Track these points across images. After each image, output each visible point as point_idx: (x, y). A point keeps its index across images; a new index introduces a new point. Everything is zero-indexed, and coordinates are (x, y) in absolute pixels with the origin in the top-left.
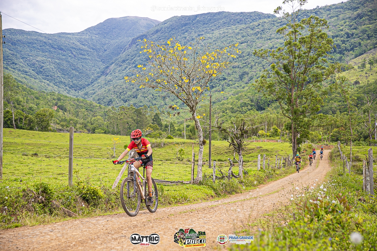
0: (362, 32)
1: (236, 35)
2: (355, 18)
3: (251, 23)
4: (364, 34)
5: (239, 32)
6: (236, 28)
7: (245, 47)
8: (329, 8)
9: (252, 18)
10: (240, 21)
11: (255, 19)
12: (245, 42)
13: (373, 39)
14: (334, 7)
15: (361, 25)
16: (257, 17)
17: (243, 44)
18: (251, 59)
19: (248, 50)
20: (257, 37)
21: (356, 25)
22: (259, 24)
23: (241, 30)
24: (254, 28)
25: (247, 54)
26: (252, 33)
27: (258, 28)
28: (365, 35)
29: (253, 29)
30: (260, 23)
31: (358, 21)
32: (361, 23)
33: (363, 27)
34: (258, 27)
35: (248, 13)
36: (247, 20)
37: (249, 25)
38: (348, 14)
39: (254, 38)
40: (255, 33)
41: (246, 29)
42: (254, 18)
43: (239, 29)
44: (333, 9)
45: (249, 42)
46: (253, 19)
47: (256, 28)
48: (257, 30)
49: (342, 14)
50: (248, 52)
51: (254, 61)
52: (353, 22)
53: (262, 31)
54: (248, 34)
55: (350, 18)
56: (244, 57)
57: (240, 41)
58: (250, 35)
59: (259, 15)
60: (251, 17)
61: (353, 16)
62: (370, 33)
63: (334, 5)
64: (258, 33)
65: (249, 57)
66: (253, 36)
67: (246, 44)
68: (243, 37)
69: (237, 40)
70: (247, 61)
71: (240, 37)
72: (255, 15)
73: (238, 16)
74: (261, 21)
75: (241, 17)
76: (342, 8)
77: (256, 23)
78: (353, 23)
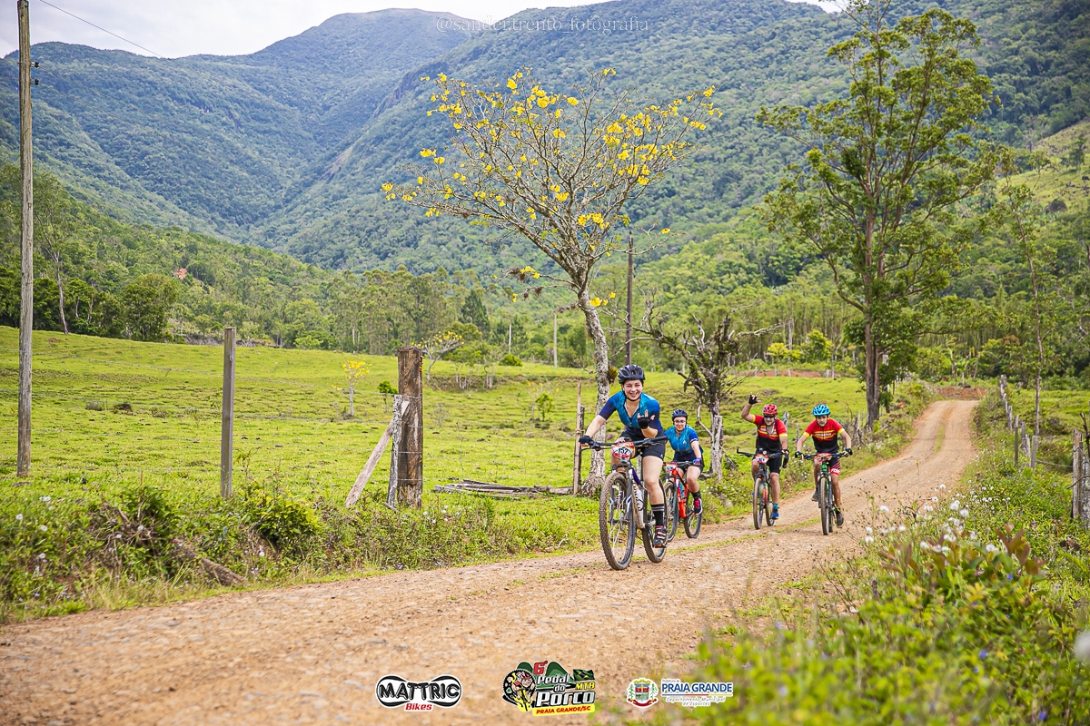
0: (1074, 56)
1: (706, 65)
2: (1056, 17)
3: (750, 30)
4: (1082, 62)
5: (714, 56)
6: (706, 45)
7: (733, 100)
9: (754, 15)
10: (719, 24)
11: (762, 19)
12: (732, 85)
15: (1072, 37)
16: (769, 13)
17: (726, 92)
18: (749, 135)
19: (740, 110)
20: (767, 71)
21: (1057, 37)
22: (774, 34)
23: (720, 50)
24: (758, 44)
25: (738, 121)
26: (753, 58)
27: (772, 46)
28: (1085, 66)
29: (755, 49)
30: (777, 31)
31: (1065, 26)
32: (1072, 31)
33: (1079, 42)
34: (771, 42)
36: (737, 21)
37: (743, 35)
39: (757, 73)
40: (762, 60)
41: (734, 47)
42: (760, 15)
43: (715, 48)
45: (743, 85)
46: (755, 18)
47: (766, 44)
48: (768, 51)
50: (740, 115)
51: (756, 141)
52: (1050, 27)
53: (783, 53)
54: (740, 63)
55: (1040, 15)
56: (729, 129)
57: (718, 82)
58: (747, 66)
59: (775, 7)
60: (750, 12)
61: (1050, 11)
64: (772, 58)
65: (742, 129)
66: (755, 68)
67: (734, 91)
68: (726, 70)
69: (708, 80)
70: (736, 140)
71: (716, 70)
72: (762, 7)
73: (714, 8)
74: (780, 25)
75: (722, 14)
77: (764, 30)
78: (1049, 32)
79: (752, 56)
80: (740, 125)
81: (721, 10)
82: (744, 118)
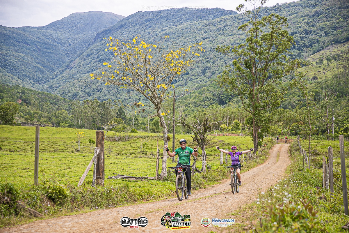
0: (319, 29)
1: (199, 31)
2: (313, 16)
3: (213, 19)
4: (322, 31)
5: (201, 28)
6: (199, 24)
7: (208, 43)
8: (288, 5)
10: (203, 17)
11: (217, 16)
12: (207, 38)
13: (330, 36)
14: (293, 4)
15: (319, 22)
16: (219, 14)
17: (206, 40)
18: (213, 54)
19: (210, 46)
20: (219, 33)
21: (314, 22)
22: (221, 21)
23: (203, 26)
24: (216, 24)
25: (210, 50)
27: (220, 24)
28: (323, 32)
29: (215, 26)
30: (222, 20)
31: (316, 19)
32: (318, 20)
33: (321, 24)
34: (220, 23)
35: (211, 9)
36: (209, 16)
37: (211, 21)
38: (307, 11)
39: (216, 34)
40: (218, 29)
41: (208, 25)
43: (202, 25)
44: (292, 7)
45: (211, 37)
46: (215, 15)
47: (218, 24)
48: (219, 26)
49: (301, 11)
51: (216, 56)
52: (311, 19)
53: (224, 27)
54: (210, 30)
55: (308, 15)
56: (206, 52)
57: (203, 37)
58: (212, 31)
59: (221, 12)
60: (213, 13)
61: (311, 14)
62: (327, 30)
63: (293, 3)
64: (220, 29)
65: (211, 52)
66: (215, 32)
68: (206, 32)
69: (199, 36)
70: (209, 56)
71: (202, 32)
72: (217, 12)
73: (201, 12)
74: (223, 18)
75: (204, 14)
76: (301, 5)
77: (218, 19)
78: (311, 21)
79: (214, 28)
81: (203, 13)
82: (211, 49)
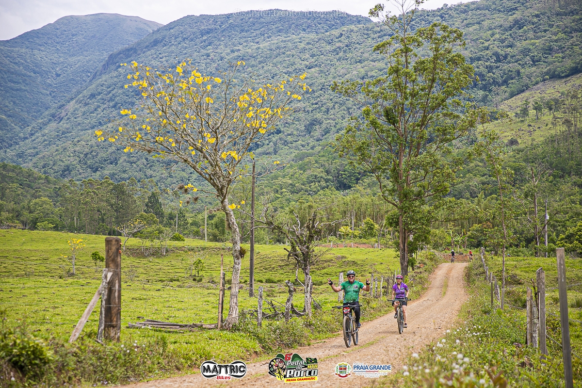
0: (521, 52)
1: (300, 53)
2: (511, 28)
3: (327, 32)
4: (527, 55)
5: (305, 47)
6: (300, 41)
7: (317, 75)
8: (465, 8)
10: (308, 27)
11: (334, 25)
12: (316, 65)
13: (542, 65)
14: (473, 6)
15: (520, 39)
16: (339, 22)
17: (313, 70)
18: (327, 96)
19: (321, 81)
20: (337, 57)
21: (511, 40)
22: (341, 35)
24: (332, 40)
25: (320, 88)
26: (329, 49)
27: (340, 41)
28: (528, 58)
29: (330, 43)
30: (343, 33)
31: (516, 33)
32: (520, 36)
33: (524, 43)
34: (340, 39)
36: (319, 25)
37: (323, 35)
38: (499, 19)
39: (331, 58)
40: (335, 50)
41: (317, 42)
42: (333, 23)
43: (305, 42)
44: (472, 10)
45: (323, 65)
46: (330, 24)
47: (337, 40)
48: (338, 45)
49: (488, 19)
50: (321, 84)
51: (331, 100)
52: (507, 34)
53: (347, 46)
54: (320, 51)
55: (501, 26)
56: (314, 92)
57: (308, 63)
58: (325, 54)
59: (342, 18)
60: (327, 20)
61: (507, 24)
62: (536, 54)
63: (473, 3)
64: (340, 49)
65: (323, 92)
66: (330, 55)
67: (317, 69)
68: (313, 56)
69: (301, 62)
70: (319, 99)
71: (306, 56)
72: (334, 18)
73: (304, 18)
74: (345, 29)
75: (309, 21)
76: (487, 8)
77: (335, 32)
78: (506, 37)
80: (321, 90)
81: (309, 19)
82: (323, 86)
